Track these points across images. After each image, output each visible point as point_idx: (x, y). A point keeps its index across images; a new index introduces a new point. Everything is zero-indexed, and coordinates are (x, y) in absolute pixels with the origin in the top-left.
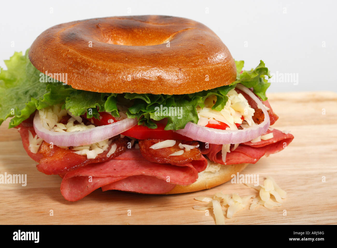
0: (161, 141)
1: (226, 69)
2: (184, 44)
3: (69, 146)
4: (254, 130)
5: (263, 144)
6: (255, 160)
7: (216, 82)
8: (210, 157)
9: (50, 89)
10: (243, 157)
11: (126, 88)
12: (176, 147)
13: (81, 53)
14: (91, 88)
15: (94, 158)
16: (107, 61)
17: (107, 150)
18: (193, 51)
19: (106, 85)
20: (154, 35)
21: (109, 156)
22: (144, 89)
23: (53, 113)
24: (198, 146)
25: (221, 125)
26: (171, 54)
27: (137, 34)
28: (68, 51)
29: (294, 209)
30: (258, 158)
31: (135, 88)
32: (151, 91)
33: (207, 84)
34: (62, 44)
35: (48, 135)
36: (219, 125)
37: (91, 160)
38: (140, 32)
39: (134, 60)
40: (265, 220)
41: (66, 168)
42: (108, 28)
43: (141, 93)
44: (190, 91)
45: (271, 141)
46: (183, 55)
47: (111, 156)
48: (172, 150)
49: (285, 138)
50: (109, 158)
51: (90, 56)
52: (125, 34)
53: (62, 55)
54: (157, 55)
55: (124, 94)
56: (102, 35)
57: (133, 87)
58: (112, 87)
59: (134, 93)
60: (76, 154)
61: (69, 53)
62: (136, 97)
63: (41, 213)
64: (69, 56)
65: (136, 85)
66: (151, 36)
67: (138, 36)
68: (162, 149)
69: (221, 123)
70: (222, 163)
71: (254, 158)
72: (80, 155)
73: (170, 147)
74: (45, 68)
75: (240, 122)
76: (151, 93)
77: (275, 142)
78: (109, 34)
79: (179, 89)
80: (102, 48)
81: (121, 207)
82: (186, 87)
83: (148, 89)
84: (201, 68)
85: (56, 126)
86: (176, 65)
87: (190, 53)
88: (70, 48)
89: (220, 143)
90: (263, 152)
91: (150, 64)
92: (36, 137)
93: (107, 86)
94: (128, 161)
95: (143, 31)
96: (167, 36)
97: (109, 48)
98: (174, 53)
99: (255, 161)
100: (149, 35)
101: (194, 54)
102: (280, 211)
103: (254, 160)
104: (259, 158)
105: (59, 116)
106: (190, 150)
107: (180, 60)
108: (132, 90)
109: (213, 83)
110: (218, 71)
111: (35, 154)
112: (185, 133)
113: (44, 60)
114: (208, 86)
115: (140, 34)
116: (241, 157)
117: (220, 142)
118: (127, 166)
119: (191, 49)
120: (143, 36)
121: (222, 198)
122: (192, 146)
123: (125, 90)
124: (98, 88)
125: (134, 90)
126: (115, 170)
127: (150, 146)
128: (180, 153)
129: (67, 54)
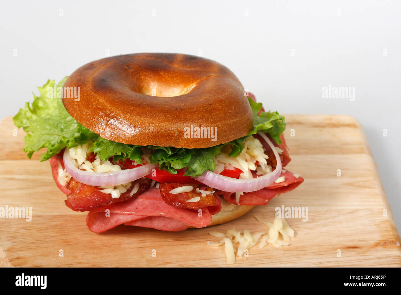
0: (180, 186)
1: (243, 122)
2: (205, 97)
3: (96, 185)
4: (266, 179)
5: (274, 187)
6: (267, 200)
7: (233, 135)
8: (225, 197)
9: (80, 132)
10: (255, 198)
11: (150, 142)
12: (194, 193)
13: (110, 105)
14: (117, 139)
15: (118, 198)
16: (134, 115)
17: (130, 188)
18: (213, 106)
19: (132, 137)
20: (179, 80)
21: (131, 195)
22: (167, 143)
23: (82, 150)
24: (214, 192)
25: (236, 171)
26: (193, 109)
27: (163, 77)
28: (99, 100)
29: (300, 249)
30: (269, 199)
31: (158, 142)
32: (172, 145)
33: (224, 138)
34: (93, 92)
35: (77, 174)
36: (235, 171)
37: (115, 199)
38: (166, 75)
39: (158, 116)
40: (272, 259)
41: (92, 206)
42: (136, 70)
43: (163, 146)
44: (208, 145)
45: (282, 185)
46: (203, 111)
47: (134, 195)
48: (190, 195)
49: (296, 182)
50: (132, 197)
51: (118, 108)
52: (152, 76)
53: (93, 105)
54: (179, 111)
55: (148, 146)
56: (131, 78)
57: (156, 141)
58: (137, 140)
59: (157, 146)
60: (101, 192)
61: (99, 103)
62: (158, 148)
63: (67, 242)
64: (99, 107)
65: (159, 139)
66: (176, 81)
67: (163, 79)
68: (180, 193)
69: (236, 169)
70: (236, 204)
71: (266, 199)
72: (105, 194)
73: (187, 192)
74: (76, 114)
75: (254, 168)
76: (173, 146)
77: (286, 185)
78: (137, 76)
79: (198, 144)
80: (129, 100)
81: (141, 239)
82: (205, 142)
83: (169, 143)
84: (219, 124)
85: (84, 163)
86: (196, 121)
87: (210, 108)
88: (100, 97)
89: (234, 192)
90: (275, 193)
91: (173, 120)
92: (65, 170)
93: (133, 139)
94: (149, 200)
95: (169, 75)
96: (191, 83)
97: (136, 101)
98: (196, 109)
99: (267, 202)
100: (174, 79)
101: (214, 109)
102: (286, 250)
103: (265, 201)
104: (271, 199)
105: (87, 153)
106: (206, 196)
107: (200, 116)
108: (155, 143)
109: (230, 137)
110: (235, 126)
111: (63, 186)
112: (203, 180)
113: (75, 106)
114: (225, 140)
115: (166, 78)
116: (253, 199)
117: (233, 190)
118: (147, 206)
119: (212, 104)
120: (169, 79)
121: (234, 236)
122: (208, 192)
123: (148, 143)
124: (124, 140)
125: (157, 143)
126: (137, 208)
127: (170, 191)
128: (197, 199)
129: (97, 103)
